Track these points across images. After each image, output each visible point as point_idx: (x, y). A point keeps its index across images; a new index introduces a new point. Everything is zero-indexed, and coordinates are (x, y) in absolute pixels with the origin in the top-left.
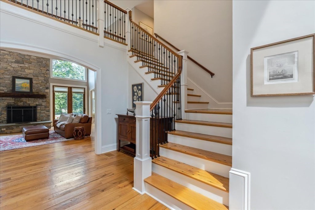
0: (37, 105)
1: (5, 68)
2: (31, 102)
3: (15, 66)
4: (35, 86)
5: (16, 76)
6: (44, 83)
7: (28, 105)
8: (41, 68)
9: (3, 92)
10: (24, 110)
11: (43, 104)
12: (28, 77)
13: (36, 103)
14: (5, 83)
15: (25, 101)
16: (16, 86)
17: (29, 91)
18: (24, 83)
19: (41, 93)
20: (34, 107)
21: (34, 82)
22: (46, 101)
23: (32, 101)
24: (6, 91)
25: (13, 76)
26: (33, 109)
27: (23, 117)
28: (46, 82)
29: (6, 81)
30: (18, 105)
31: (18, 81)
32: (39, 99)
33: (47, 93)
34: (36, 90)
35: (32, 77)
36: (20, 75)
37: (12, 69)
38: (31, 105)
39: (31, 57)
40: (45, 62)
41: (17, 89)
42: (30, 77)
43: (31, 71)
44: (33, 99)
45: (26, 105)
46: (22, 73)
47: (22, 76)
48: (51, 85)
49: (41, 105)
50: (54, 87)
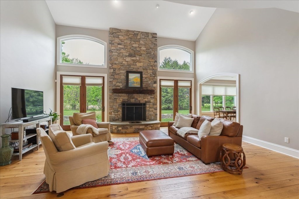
0: (146, 102)
1: (121, 62)
2: (141, 98)
3: (128, 60)
4: (145, 81)
5: (129, 70)
6: (152, 76)
7: (138, 103)
8: (150, 60)
9: (119, 88)
10: (135, 107)
11: (152, 101)
12: (139, 71)
13: (145, 100)
14: (121, 79)
15: (136, 97)
16: (129, 82)
17: (139, 86)
18: (136, 77)
19: (149, 88)
20: (144, 104)
21: (144, 76)
22: (154, 98)
23: (142, 97)
24: (122, 87)
25: (127, 70)
26: (143, 106)
27: (134, 115)
28: (154, 75)
29: (122, 77)
30: (131, 102)
31: (132, 76)
32: (148, 95)
33: (155, 87)
34: (145, 85)
35: (142, 71)
36: (132, 69)
37: (126, 63)
38: (142, 102)
39: (141, 48)
40: (154, 52)
41: (130, 85)
42: (140, 71)
43: (141, 64)
44: (143, 95)
45: (137, 102)
46: (134, 67)
47: (134, 70)
48: (159, 78)
49: (150, 102)
50: (161, 80)
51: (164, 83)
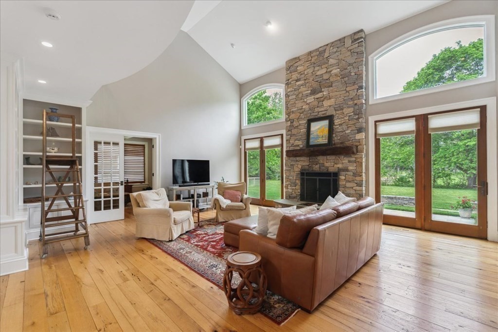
0: (340, 170)
1: (300, 108)
2: (329, 164)
3: (310, 101)
4: (338, 131)
5: (312, 117)
6: (352, 119)
7: (325, 171)
8: (348, 89)
9: (298, 148)
10: (319, 179)
11: (350, 168)
12: (327, 115)
13: (338, 166)
14: (300, 134)
15: (322, 162)
16: (311, 136)
17: (325, 141)
18: (322, 127)
19: (347, 144)
20: (333, 173)
21: (337, 122)
22: (355, 162)
23: (332, 161)
24: (301, 146)
25: (309, 118)
26: (332, 178)
27: (318, 192)
28: (357, 117)
29: (301, 131)
30: (313, 170)
31: (316, 127)
32: (343, 157)
33: (359, 141)
34: (339, 137)
35: (334, 113)
36: (317, 114)
37: (307, 106)
38: (331, 170)
39: (332, 72)
40: (356, 70)
41: (313, 142)
42: (330, 114)
43: (332, 102)
44: (333, 157)
45: (323, 170)
46: (320, 110)
47: (321, 115)
48: (371, 120)
49: (347, 170)
50: (377, 123)
51: (383, 129)
